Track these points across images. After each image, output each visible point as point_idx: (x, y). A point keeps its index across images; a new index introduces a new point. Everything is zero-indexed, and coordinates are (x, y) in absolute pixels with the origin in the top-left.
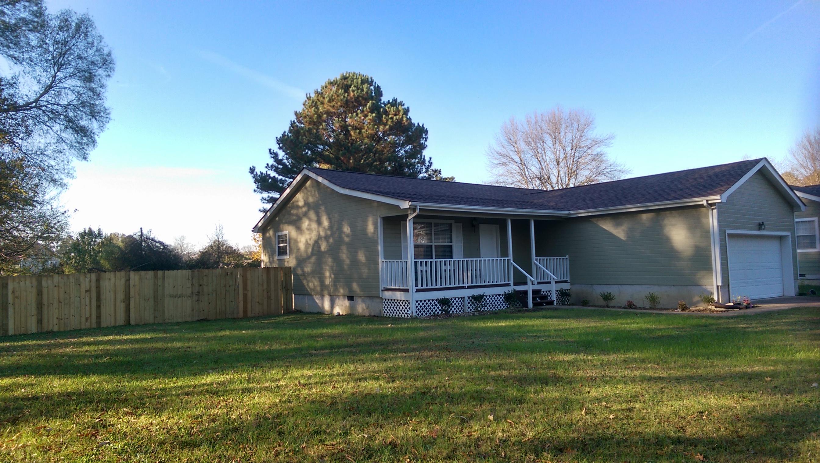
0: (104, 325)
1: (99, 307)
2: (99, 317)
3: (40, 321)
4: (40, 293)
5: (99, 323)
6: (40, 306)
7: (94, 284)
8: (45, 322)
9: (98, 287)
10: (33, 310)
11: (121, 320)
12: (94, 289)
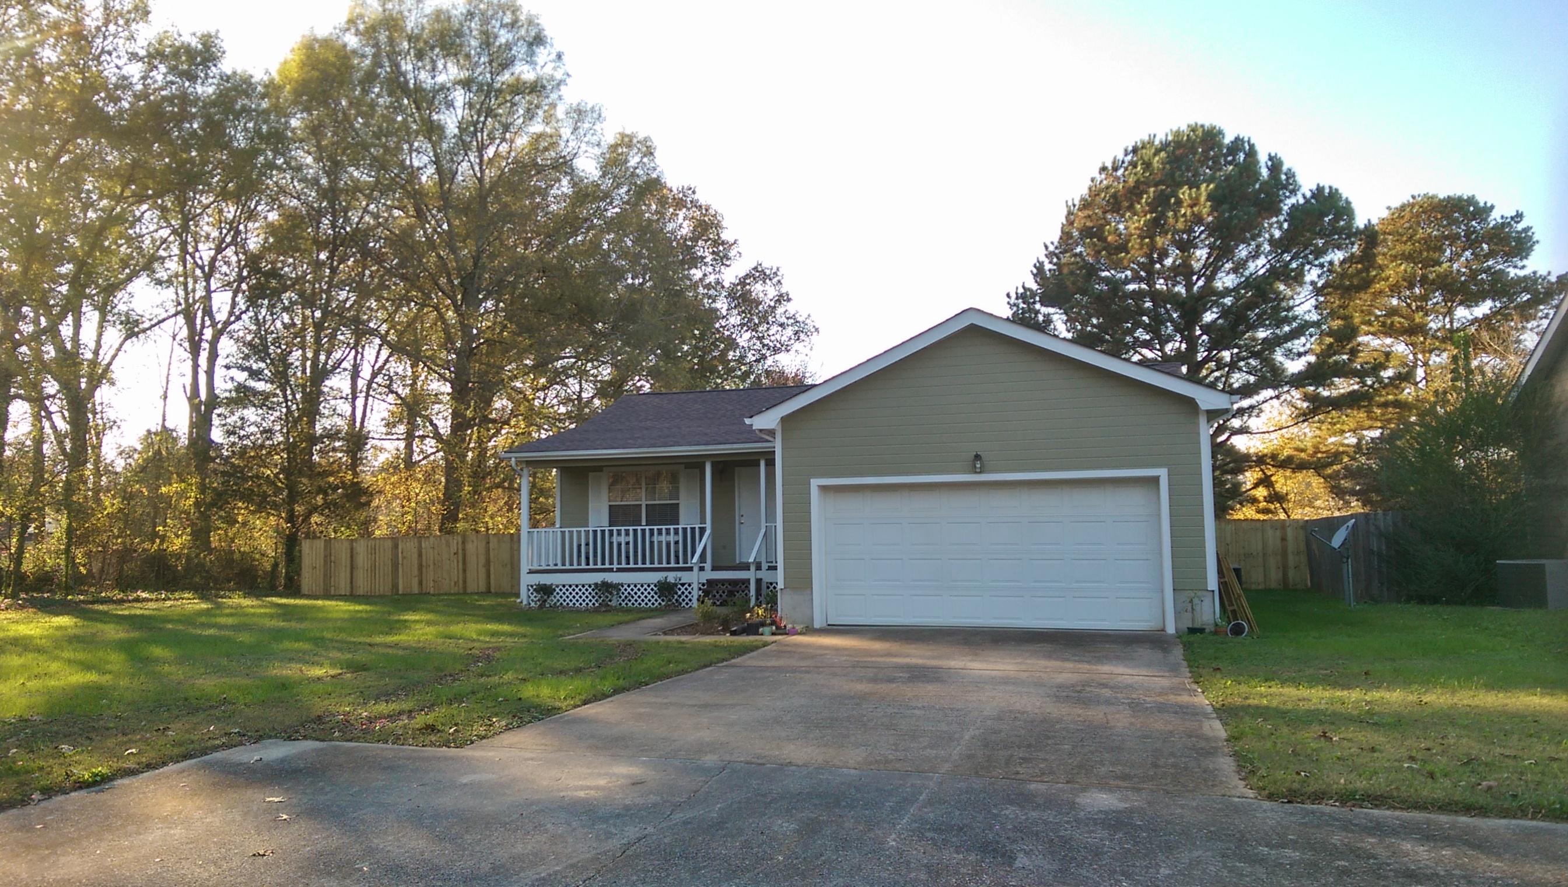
0: (469, 591)
1: (464, 571)
2: (465, 582)
3: (420, 583)
4: (420, 555)
5: (465, 588)
6: (420, 567)
7: (460, 547)
8: (424, 582)
9: (464, 550)
10: (416, 572)
11: (482, 588)
12: (460, 551)
